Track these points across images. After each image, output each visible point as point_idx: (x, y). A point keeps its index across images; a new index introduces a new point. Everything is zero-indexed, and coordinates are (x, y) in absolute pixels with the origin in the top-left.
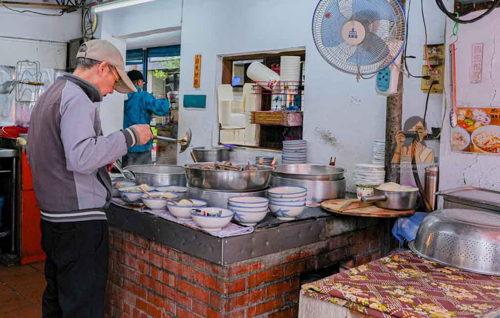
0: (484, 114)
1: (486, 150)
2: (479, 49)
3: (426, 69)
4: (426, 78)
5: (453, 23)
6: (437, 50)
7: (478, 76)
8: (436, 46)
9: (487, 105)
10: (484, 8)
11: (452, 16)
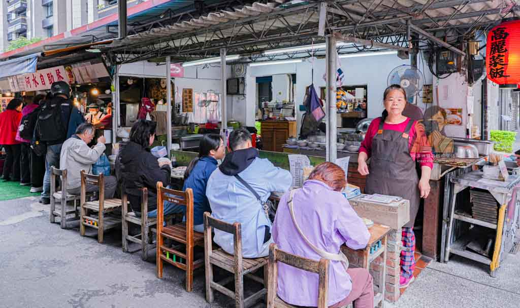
0: (449, 111)
1: (451, 123)
2: (446, 87)
3: (425, 94)
4: (425, 97)
5: (436, 78)
6: (429, 87)
7: (446, 97)
8: (428, 85)
9: (450, 107)
10: (447, 73)
11: (437, 76)
